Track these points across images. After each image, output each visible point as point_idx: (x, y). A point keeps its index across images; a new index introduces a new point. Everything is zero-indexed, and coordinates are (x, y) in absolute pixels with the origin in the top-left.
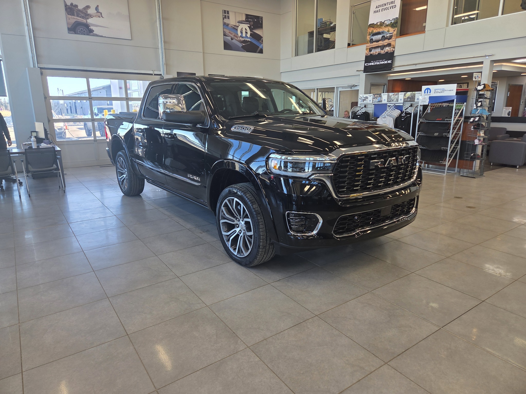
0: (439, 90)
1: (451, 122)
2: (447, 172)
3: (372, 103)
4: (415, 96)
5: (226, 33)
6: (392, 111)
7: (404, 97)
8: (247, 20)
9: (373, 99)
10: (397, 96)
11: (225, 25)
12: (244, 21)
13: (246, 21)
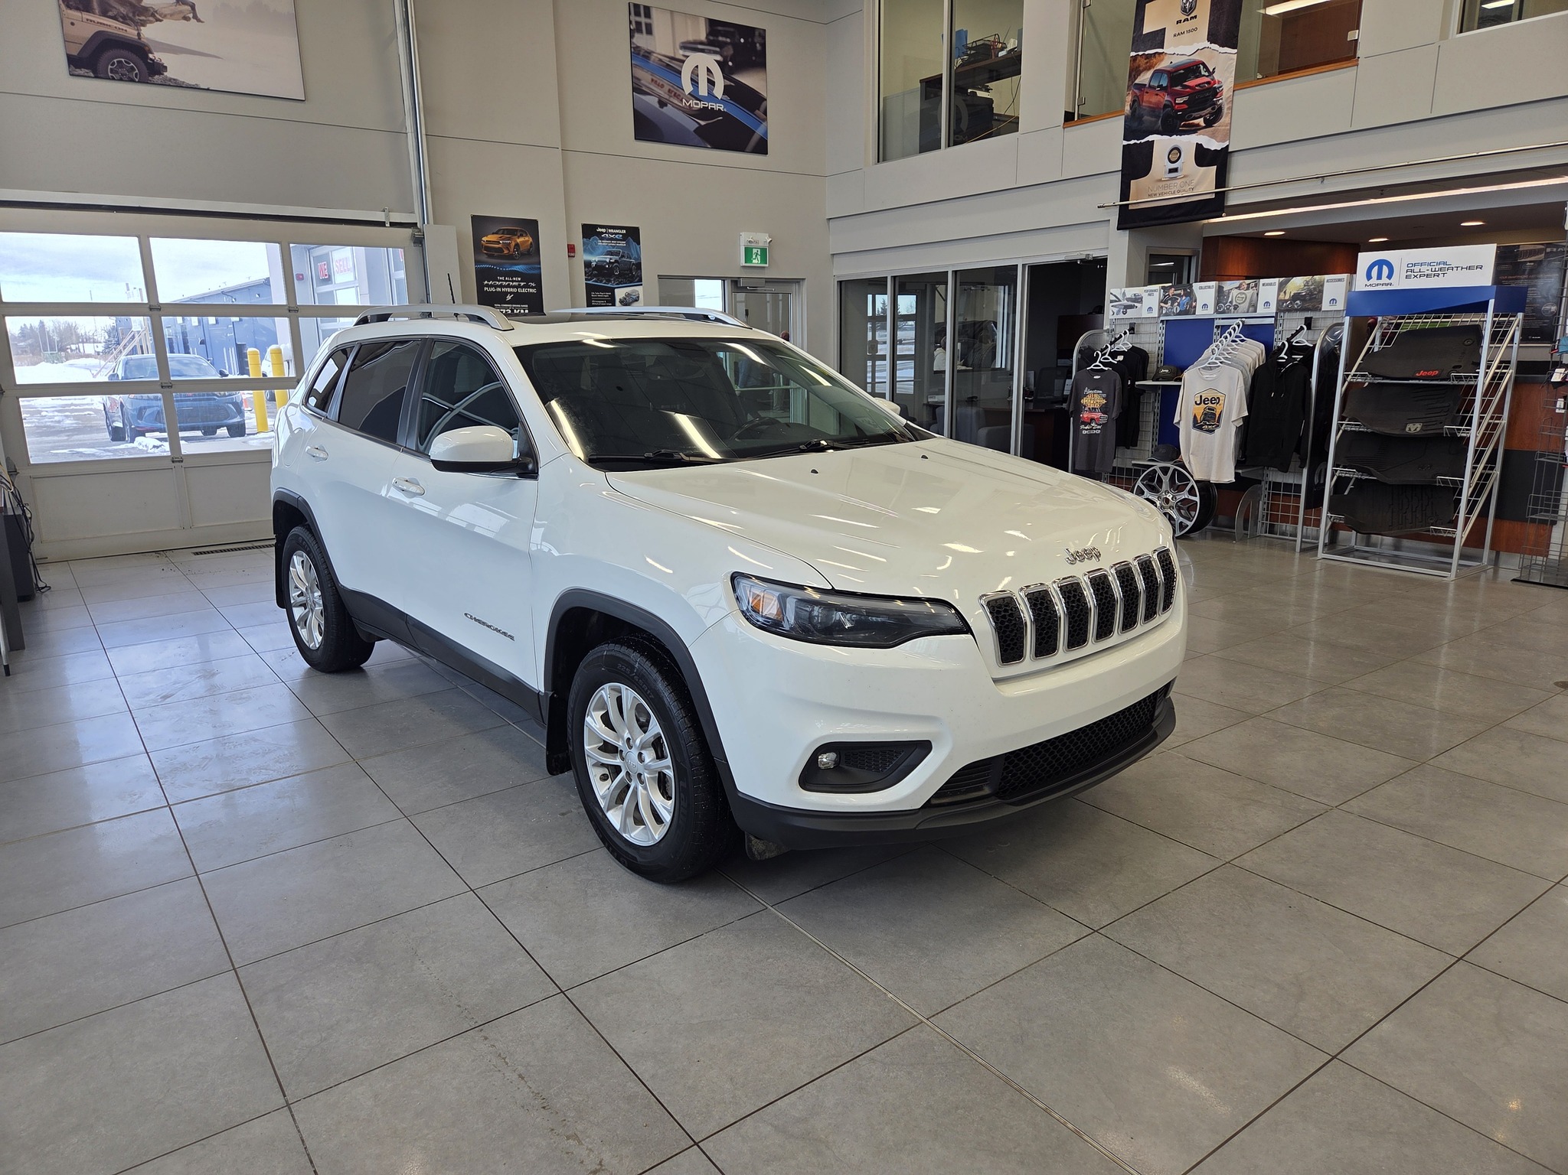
0: (1423, 269)
1: (1472, 383)
2: (1459, 565)
3: (1159, 317)
4: (1321, 292)
5: (642, 82)
6: (1233, 344)
7: (1278, 295)
8: (714, 40)
9: (1162, 304)
10: (1251, 290)
11: (639, 54)
12: (701, 43)
13: (710, 43)
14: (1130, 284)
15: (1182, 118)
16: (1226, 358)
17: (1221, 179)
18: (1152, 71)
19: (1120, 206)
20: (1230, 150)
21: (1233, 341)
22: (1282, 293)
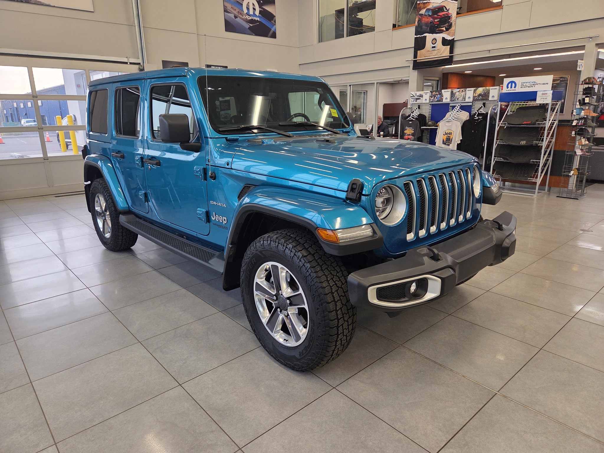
1: (543, 126)
3: (429, 103)
4: (489, 93)
5: (228, 8)
9: (430, 98)
10: (463, 93)
15: (437, 27)
16: (455, 118)
17: (451, 51)
18: (426, 9)
19: (414, 61)
20: (455, 40)
21: (457, 111)
22: (475, 94)
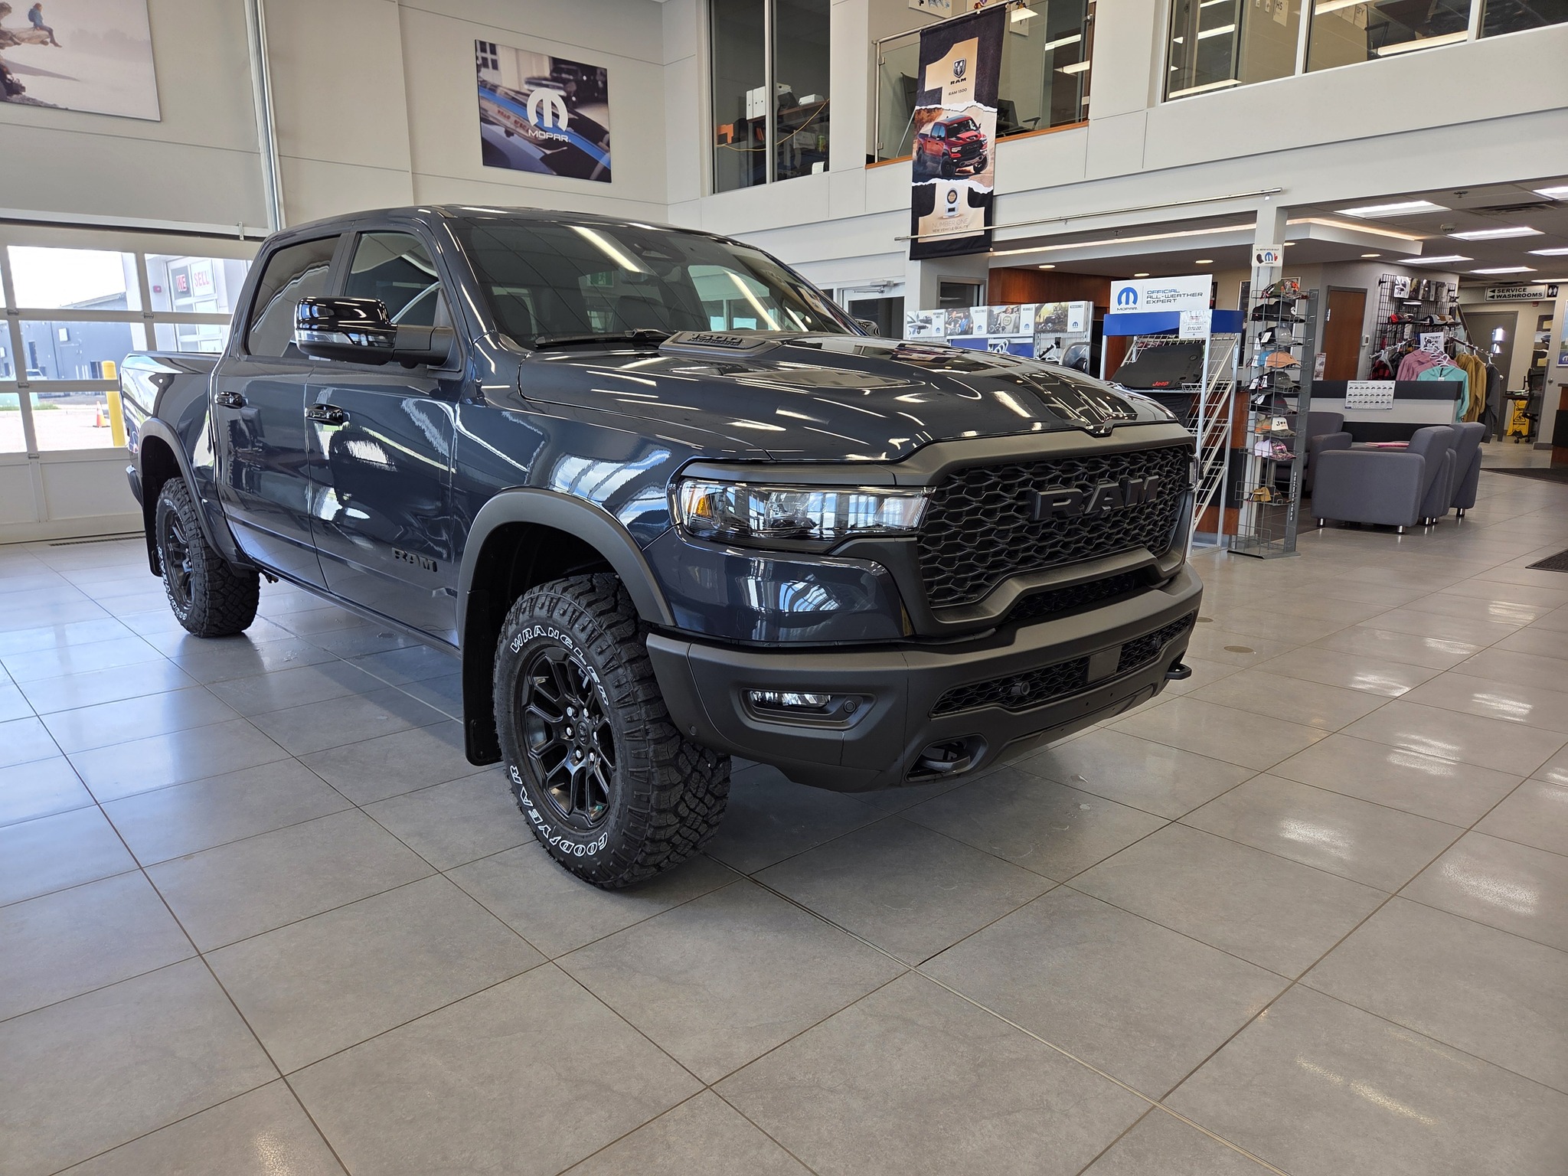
3: (945, 336)
4: (1066, 316)
5: (489, 113)
7: (1035, 318)
8: (557, 77)
9: (947, 325)
10: (1014, 315)
11: (485, 87)
12: (546, 79)
13: (554, 79)
14: (923, 307)
15: (957, 165)
17: (989, 219)
18: (932, 124)
19: (912, 240)
20: (995, 194)
22: (1038, 317)
